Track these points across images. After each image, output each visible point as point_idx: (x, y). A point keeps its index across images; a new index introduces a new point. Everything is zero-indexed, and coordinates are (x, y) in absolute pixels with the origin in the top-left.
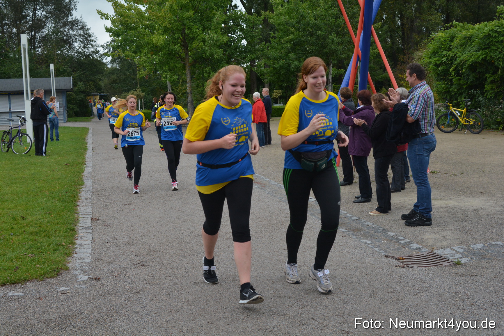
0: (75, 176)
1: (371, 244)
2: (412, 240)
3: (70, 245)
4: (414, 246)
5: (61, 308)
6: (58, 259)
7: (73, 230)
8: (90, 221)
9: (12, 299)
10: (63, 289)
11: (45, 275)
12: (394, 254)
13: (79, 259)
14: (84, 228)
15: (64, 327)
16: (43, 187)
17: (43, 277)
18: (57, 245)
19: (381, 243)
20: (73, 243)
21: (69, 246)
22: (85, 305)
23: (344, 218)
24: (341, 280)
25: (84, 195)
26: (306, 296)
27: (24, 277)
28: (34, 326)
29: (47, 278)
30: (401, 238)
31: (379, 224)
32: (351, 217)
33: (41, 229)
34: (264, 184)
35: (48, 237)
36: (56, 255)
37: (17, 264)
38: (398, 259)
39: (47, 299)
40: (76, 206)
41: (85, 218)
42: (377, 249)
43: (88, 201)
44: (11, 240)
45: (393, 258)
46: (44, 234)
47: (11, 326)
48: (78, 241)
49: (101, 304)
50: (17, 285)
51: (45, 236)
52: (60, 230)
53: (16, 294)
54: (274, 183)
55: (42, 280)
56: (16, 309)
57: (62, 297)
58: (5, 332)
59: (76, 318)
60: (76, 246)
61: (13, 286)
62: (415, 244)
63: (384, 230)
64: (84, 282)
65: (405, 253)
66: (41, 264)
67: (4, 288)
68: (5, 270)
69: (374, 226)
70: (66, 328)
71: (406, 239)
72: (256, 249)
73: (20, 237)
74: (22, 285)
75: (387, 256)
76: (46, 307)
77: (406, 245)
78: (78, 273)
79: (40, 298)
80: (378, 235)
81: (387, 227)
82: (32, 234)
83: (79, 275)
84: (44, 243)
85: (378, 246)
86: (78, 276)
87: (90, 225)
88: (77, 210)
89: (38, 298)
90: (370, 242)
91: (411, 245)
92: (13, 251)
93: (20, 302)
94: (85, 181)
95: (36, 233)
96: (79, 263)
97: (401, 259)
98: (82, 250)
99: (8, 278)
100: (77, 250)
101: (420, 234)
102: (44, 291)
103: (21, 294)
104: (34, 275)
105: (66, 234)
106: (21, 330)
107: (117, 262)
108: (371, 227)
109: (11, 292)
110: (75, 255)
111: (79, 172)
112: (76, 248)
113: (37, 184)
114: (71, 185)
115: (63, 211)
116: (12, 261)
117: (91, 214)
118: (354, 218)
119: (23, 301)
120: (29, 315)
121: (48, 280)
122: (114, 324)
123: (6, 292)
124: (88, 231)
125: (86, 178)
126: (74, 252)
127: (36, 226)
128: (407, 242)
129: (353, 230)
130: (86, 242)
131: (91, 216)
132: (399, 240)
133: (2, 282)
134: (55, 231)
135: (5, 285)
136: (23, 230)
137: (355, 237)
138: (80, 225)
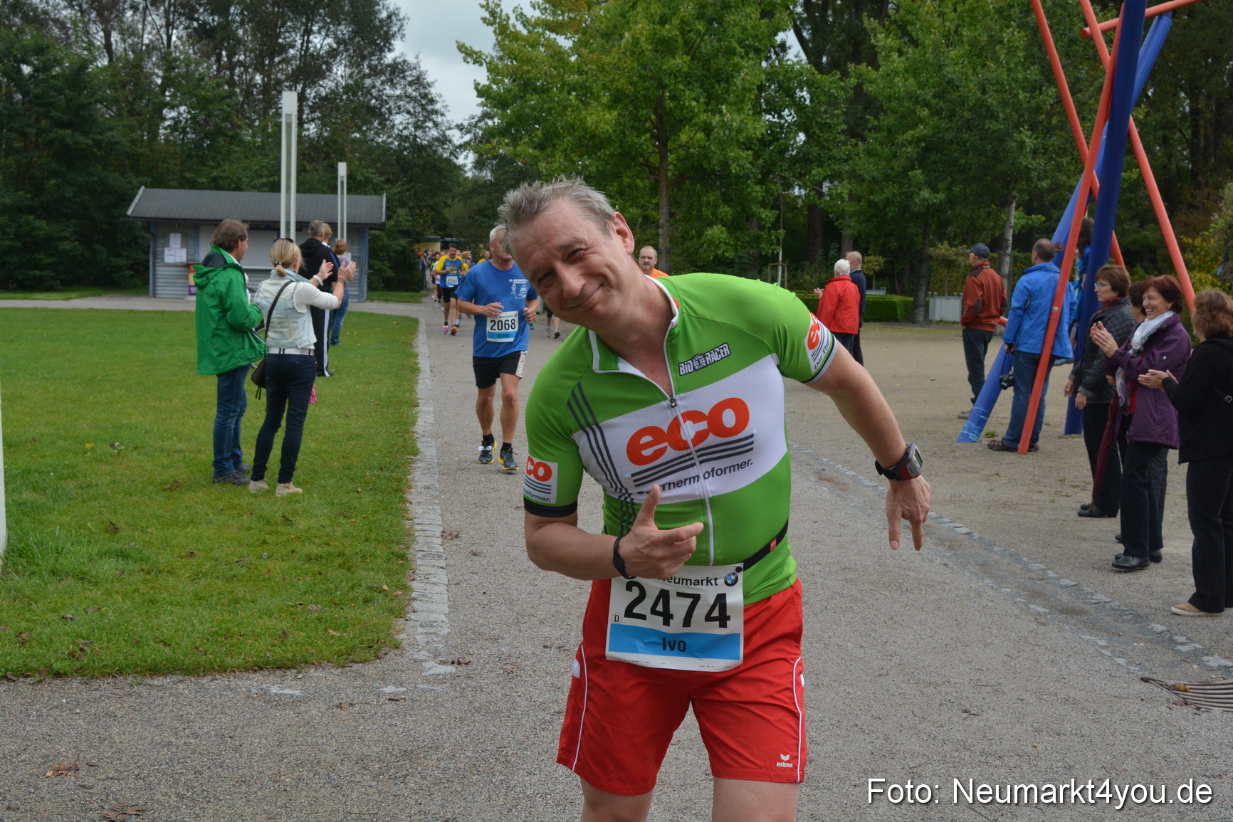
0: (397, 432)
1: (1107, 647)
2: (1208, 646)
3: (399, 593)
4: (1214, 661)
5: (391, 731)
6: (375, 621)
7: (403, 557)
8: (439, 541)
9: (277, 702)
10: (390, 689)
11: (349, 655)
12: (1161, 675)
13: (421, 626)
14: (428, 555)
15: (399, 775)
16: (326, 451)
17: (344, 658)
18: (370, 588)
19: (1130, 648)
20: (405, 588)
21: (397, 596)
22: (444, 732)
23: (1040, 580)
24: (1036, 725)
25: (421, 478)
26: (956, 754)
27: (303, 656)
28: (333, 766)
29: (354, 662)
30: (1182, 639)
31: (1128, 602)
32: (1058, 579)
33: (331, 549)
34: (843, 484)
35: (349, 569)
36: (371, 610)
37: (285, 625)
38: (1174, 689)
39: (357, 708)
40: (405, 501)
41: (427, 533)
42: (1121, 661)
43: (432, 492)
44: (266, 570)
45: (1162, 685)
46: (340, 561)
47: (281, 761)
48: (415, 585)
49: (479, 731)
50: (288, 673)
51: (340, 566)
52: (376, 557)
53: (287, 691)
54: (866, 482)
55: (343, 667)
56: (289, 725)
57: (390, 707)
58: (270, 772)
59: (425, 757)
60: (413, 595)
61: (278, 672)
62: (1216, 657)
63: (1138, 617)
64: (437, 679)
65: (1190, 674)
66: (336, 629)
67: (257, 676)
68: (258, 636)
69: (1113, 604)
70: (405, 776)
71: (1192, 641)
72: (830, 637)
73: (282, 564)
74: (299, 673)
75: (1146, 680)
76: (355, 727)
77: (1195, 656)
78: (422, 658)
79: (340, 706)
80: (1125, 627)
81: (1147, 610)
82: (310, 559)
83: (426, 661)
84: (342, 581)
85: (1123, 654)
86: (424, 664)
87: (441, 550)
88: (407, 511)
89: (337, 707)
90: (1103, 643)
91: (1206, 658)
92: (272, 596)
93: (297, 711)
94: (419, 445)
95: (318, 558)
96: (422, 634)
97: (1182, 688)
98: (428, 605)
99: (268, 654)
100: (416, 604)
101: (1227, 633)
102: (350, 692)
103: (297, 693)
104: (326, 653)
105: (390, 566)
106: (305, 773)
107: (508, 641)
108: (1107, 607)
109: (276, 686)
110: (412, 616)
111: (406, 424)
112: (414, 599)
113: (313, 445)
114: (391, 453)
115: (375, 512)
116: (271, 616)
117: (441, 523)
118: (1065, 582)
119: (302, 709)
120: (320, 742)
121: (356, 667)
122: (513, 780)
123: (264, 686)
124: (437, 563)
125: (423, 439)
126: (409, 609)
127: (317, 541)
128: (1196, 649)
129: (1062, 611)
130: (437, 589)
131: (441, 529)
132: (1176, 644)
133: (255, 662)
134: (363, 557)
135: (261, 668)
136: (291, 548)
137: (1067, 627)
138: (417, 547)
